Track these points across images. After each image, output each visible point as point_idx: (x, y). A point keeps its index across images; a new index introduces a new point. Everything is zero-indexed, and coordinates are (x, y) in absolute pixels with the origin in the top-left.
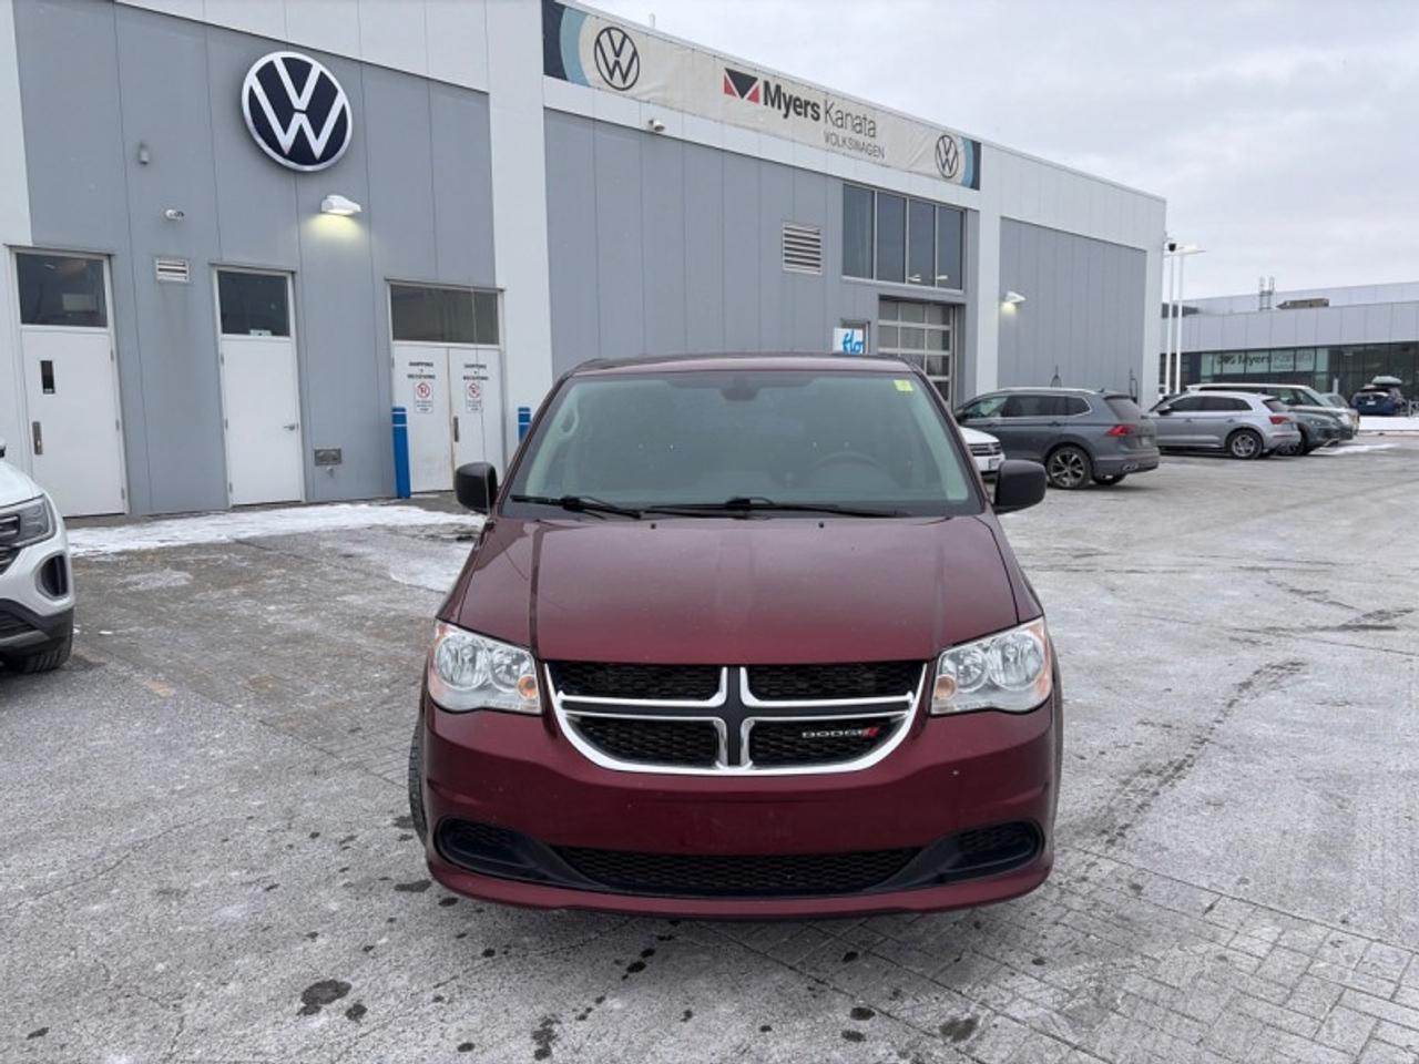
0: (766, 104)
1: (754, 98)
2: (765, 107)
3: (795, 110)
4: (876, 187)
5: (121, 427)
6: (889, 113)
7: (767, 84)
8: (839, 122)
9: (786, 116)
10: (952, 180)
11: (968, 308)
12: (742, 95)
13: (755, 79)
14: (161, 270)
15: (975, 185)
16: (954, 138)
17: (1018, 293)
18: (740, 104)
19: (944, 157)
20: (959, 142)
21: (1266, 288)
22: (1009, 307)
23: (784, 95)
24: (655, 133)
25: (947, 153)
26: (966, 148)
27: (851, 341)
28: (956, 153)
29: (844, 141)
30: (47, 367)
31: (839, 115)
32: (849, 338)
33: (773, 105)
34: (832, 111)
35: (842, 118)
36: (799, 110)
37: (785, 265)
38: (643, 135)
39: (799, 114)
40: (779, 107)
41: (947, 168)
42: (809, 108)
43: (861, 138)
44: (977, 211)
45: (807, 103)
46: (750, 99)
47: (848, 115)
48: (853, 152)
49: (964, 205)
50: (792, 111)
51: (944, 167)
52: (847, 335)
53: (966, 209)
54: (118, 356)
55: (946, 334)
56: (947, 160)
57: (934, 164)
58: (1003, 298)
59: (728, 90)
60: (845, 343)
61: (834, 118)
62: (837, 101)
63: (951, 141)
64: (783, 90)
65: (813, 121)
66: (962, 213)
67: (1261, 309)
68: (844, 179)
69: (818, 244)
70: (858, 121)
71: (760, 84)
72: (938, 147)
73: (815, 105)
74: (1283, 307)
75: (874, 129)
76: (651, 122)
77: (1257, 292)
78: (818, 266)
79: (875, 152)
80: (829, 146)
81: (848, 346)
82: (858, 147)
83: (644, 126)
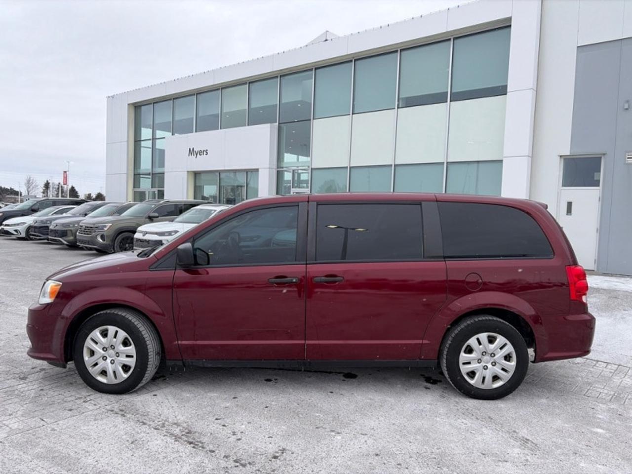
5: (598, 231)
14: (628, 158)
30: (570, 205)
54: (602, 200)
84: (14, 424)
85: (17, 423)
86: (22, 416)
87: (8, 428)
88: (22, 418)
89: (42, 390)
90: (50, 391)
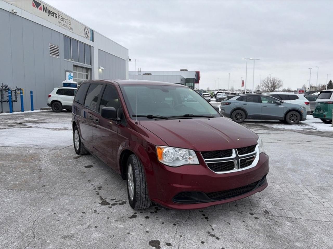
0: (44, 11)
1: (40, 9)
2: (43, 12)
3: (51, 14)
4: (71, 38)
6: (73, 19)
7: (43, 6)
8: (62, 20)
9: (49, 15)
10: (88, 38)
11: (92, 69)
12: (37, 8)
13: (41, 4)
15: (93, 41)
16: (88, 29)
17: (102, 67)
18: (36, 10)
19: (86, 33)
20: (89, 30)
21: (140, 70)
22: (100, 70)
23: (48, 10)
24: (14, 14)
25: (87, 32)
26: (90, 32)
27: (70, 76)
28: (88, 32)
29: (63, 25)
31: (62, 18)
32: (70, 75)
33: (45, 12)
34: (60, 16)
35: (62, 19)
36: (52, 14)
37: (50, 54)
38: (10, 13)
39: (52, 15)
40: (47, 13)
41: (87, 36)
42: (54, 14)
43: (67, 24)
44: (93, 47)
45: (54, 13)
46: (39, 9)
47: (64, 18)
48: (66, 28)
49: (91, 45)
50: (50, 14)
51: (86, 35)
52: (69, 74)
53: (91, 46)
55: (87, 75)
56: (87, 34)
57: (84, 34)
58: (99, 68)
59: (33, 6)
60: (69, 76)
61: (61, 18)
62: (61, 14)
63: (87, 29)
64: (48, 8)
65: (55, 18)
66: (90, 47)
67: (139, 74)
68: (64, 35)
69: (58, 50)
70: (66, 20)
71: (42, 5)
72: (84, 30)
73: (56, 14)
74: (144, 74)
75: (70, 23)
76: (13, 10)
77: (138, 71)
78: (58, 56)
79: (71, 29)
80: (60, 25)
81: (70, 77)
82: (66, 27)
83: (11, 11)
84: (278, 187)
85: (277, 187)
86: (274, 189)
87: (281, 186)
88: (274, 188)
89: (260, 198)
90: (257, 196)
